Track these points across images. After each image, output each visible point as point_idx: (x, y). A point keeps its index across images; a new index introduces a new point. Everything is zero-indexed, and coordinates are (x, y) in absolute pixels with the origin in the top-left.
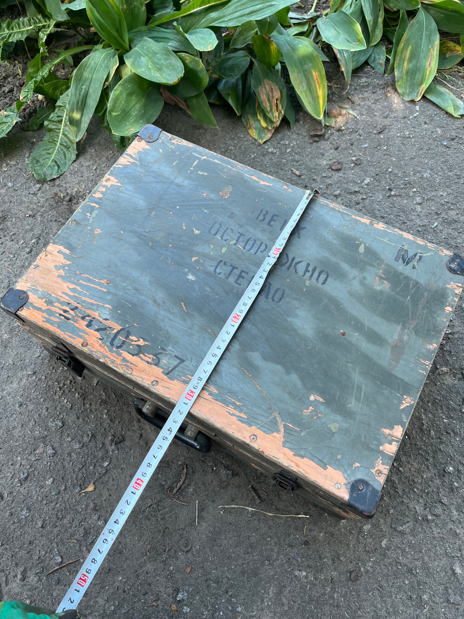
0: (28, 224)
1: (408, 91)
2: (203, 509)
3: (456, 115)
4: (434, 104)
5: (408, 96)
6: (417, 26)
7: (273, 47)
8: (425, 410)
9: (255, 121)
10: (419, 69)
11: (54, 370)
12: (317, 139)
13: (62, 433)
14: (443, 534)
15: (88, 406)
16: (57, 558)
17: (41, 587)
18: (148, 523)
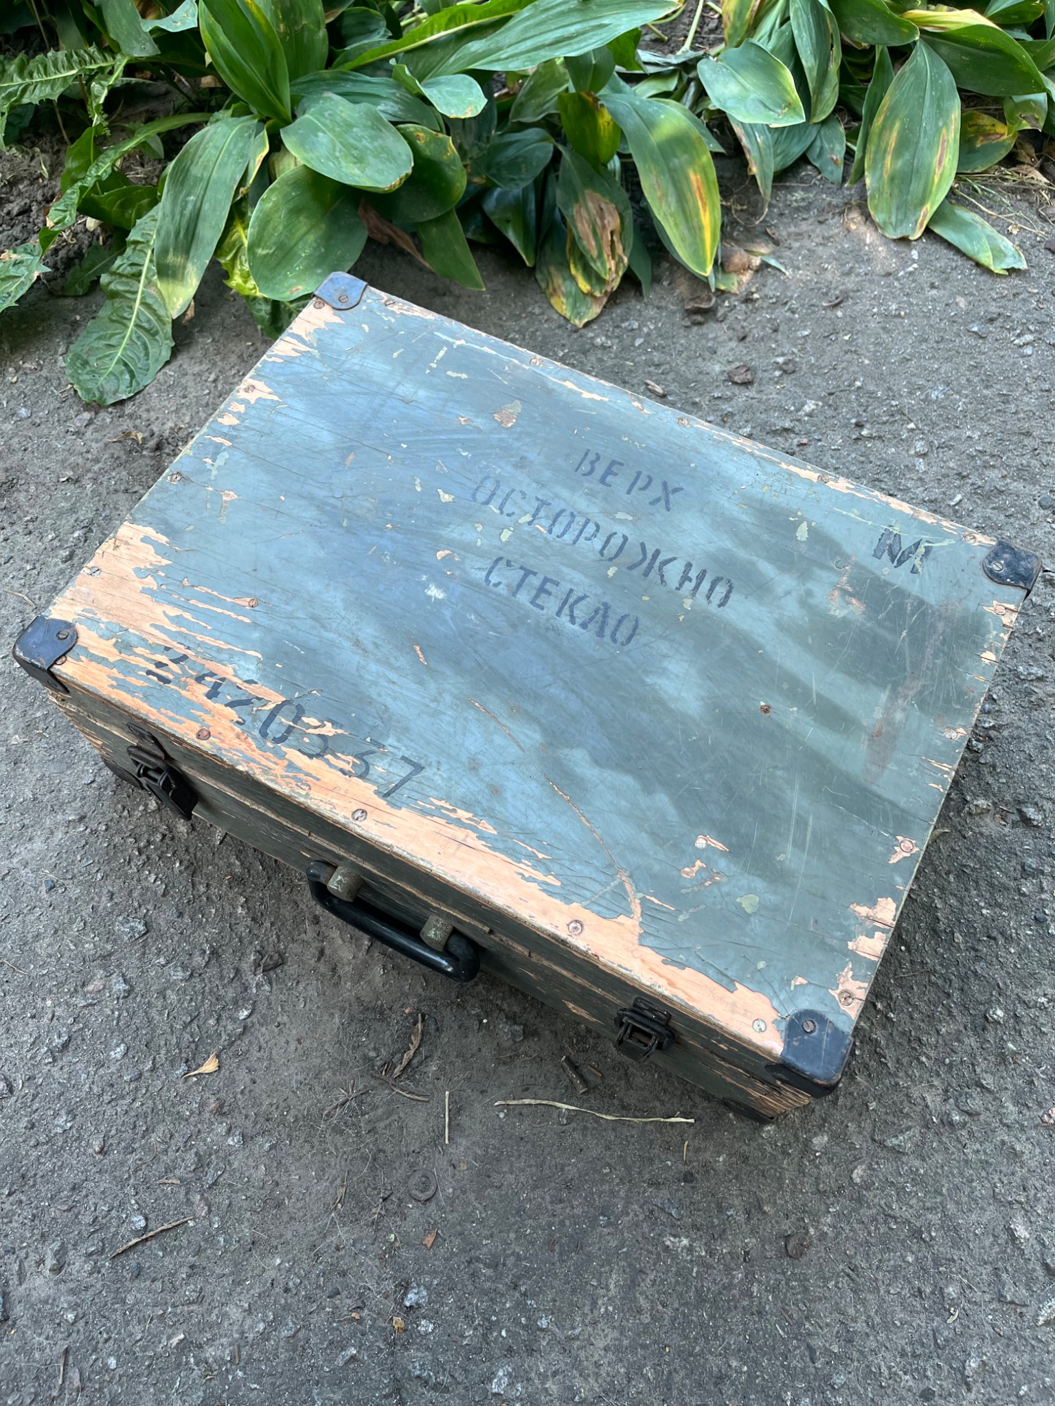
0: (66, 499)
1: (893, 220)
2: (459, 1110)
3: (997, 269)
4: (950, 246)
5: (895, 229)
6: (912, 79)
7: (604, 119)
8: (942, 890)
9: (564, 280)
10: (918, 171)
11: (126, 813)
12: (699, 318)
13: (144, 947)
14: (985, 1153)
15: (202, 889)
16: (135, 1219)
17: (99, 1286)
18: (339, 1140)
